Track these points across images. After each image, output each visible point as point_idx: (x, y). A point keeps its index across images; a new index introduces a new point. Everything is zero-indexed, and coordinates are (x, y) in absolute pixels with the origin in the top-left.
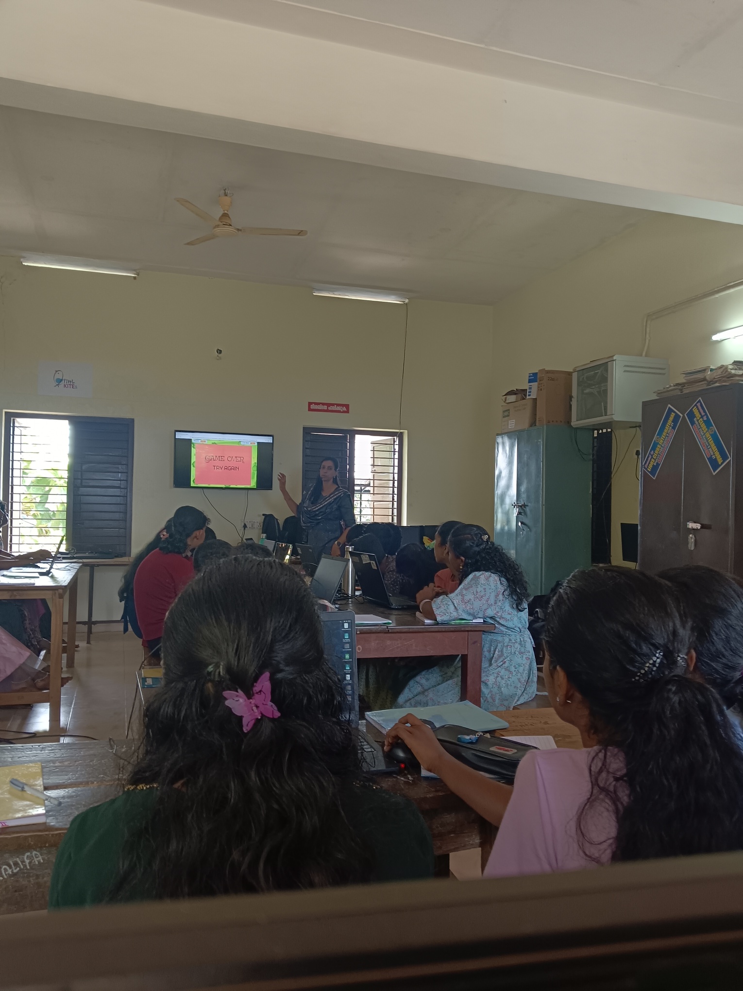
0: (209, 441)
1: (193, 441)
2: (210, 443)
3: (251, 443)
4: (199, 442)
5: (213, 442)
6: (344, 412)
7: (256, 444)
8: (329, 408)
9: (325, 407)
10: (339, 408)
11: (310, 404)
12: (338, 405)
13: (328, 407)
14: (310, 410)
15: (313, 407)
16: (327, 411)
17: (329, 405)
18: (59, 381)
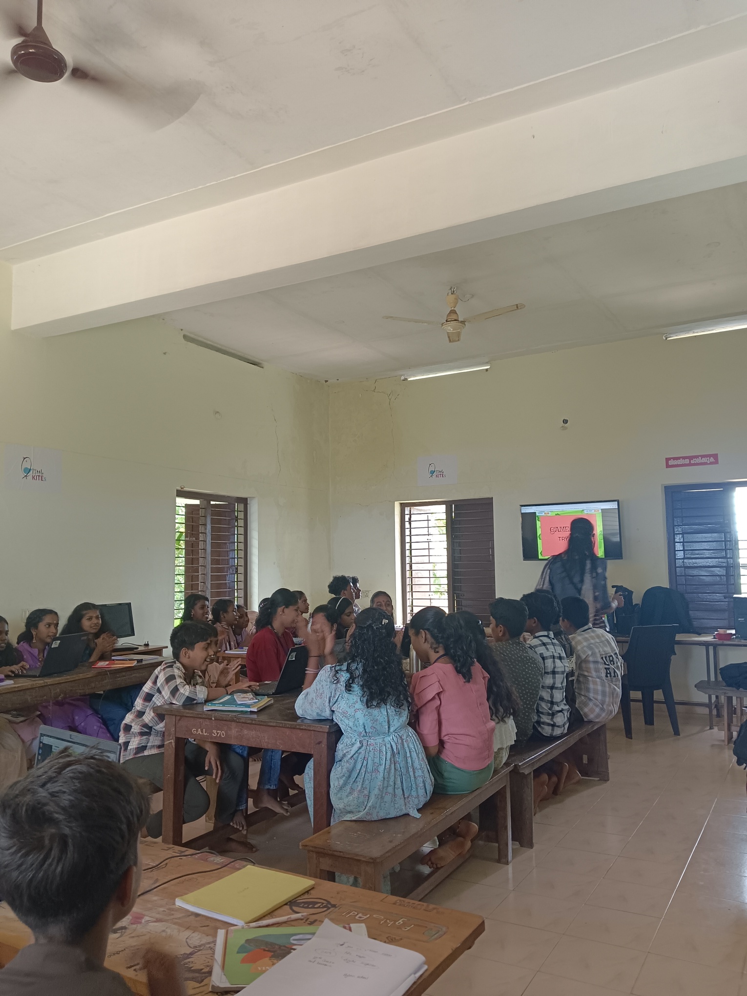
0: (552, 513)
1: (537, 514)
2: (553, 514)
3: (594, 511)
4: (543, 514)
5: (556, 513)
6: (711, 463)
7: (600, 511)
8: (692, 462)
9: (687, 461)
10: (704, 460)
11: (668, 460)
12: (703, 456)
13: (691, 461)
14: (668, 466)
15: (671, 462)
16: (690, 465)
17: (691, 458)
18: (432, 472)
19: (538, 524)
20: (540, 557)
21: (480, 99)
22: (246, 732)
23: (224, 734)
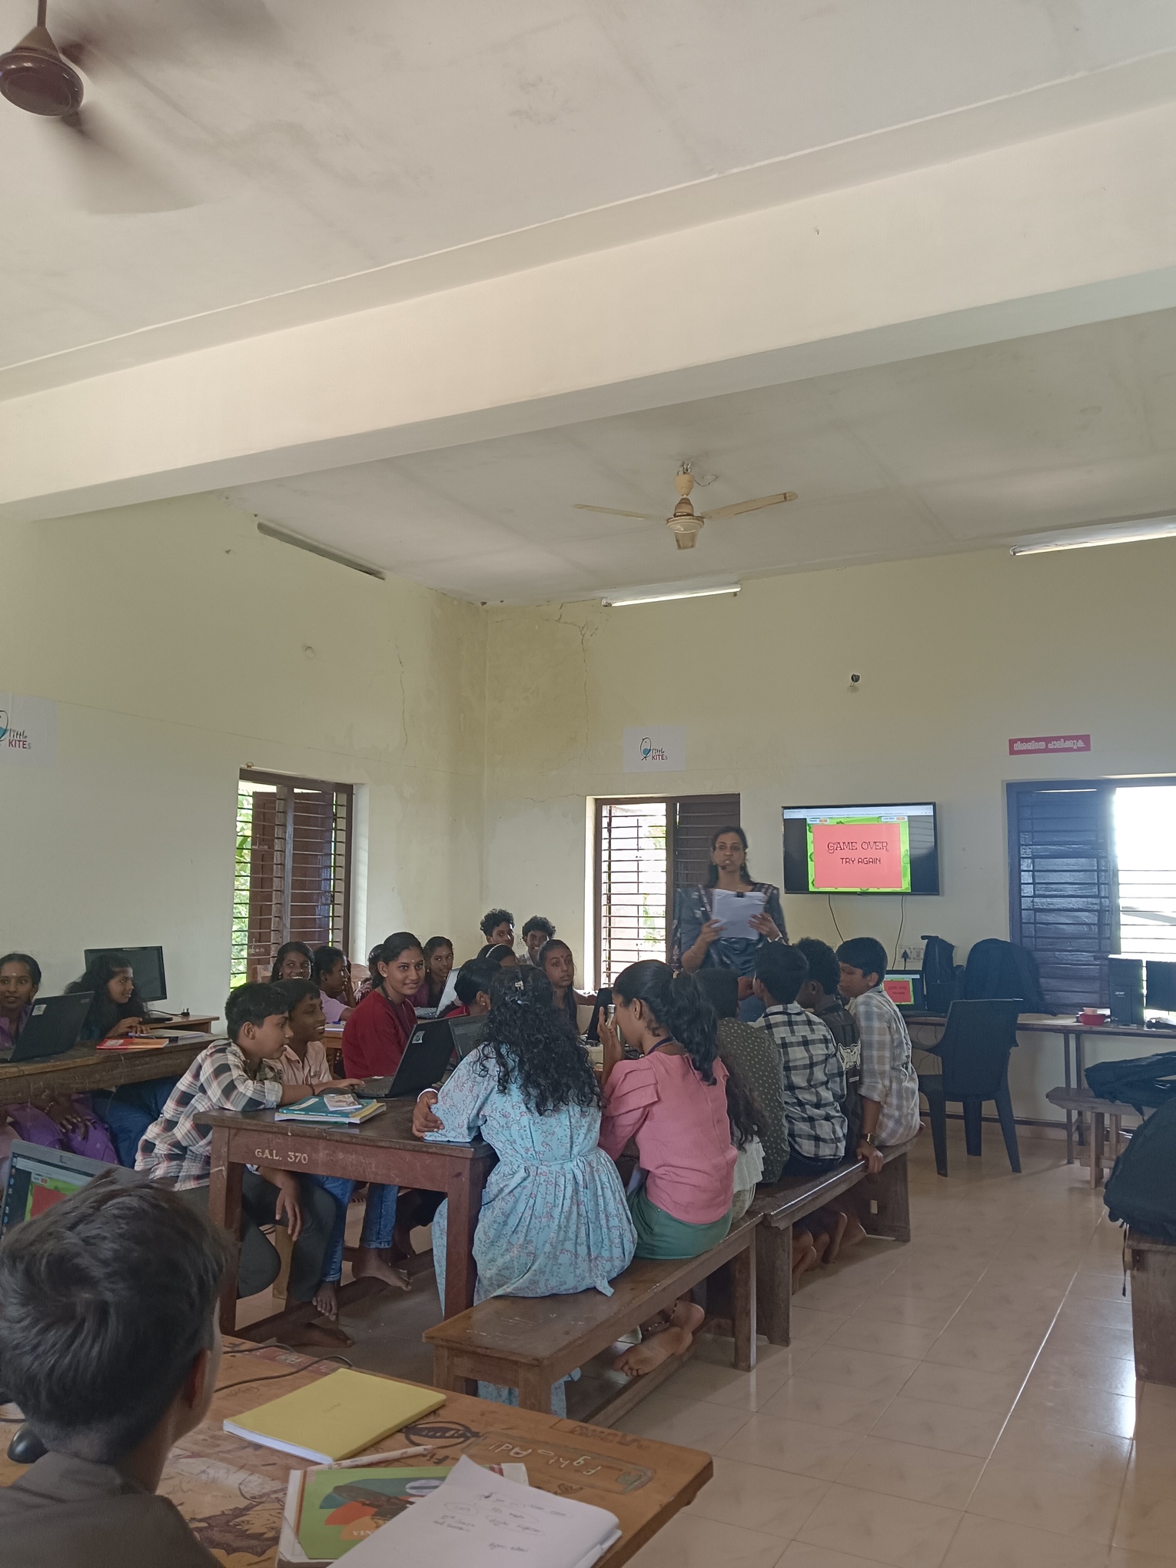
0: (832, 820)
1: (808, 822)
2: (834, 822)
3: (897, 819)
4: (818, 822)
5: (838, 820)
6: (1079, 749)
7: (906, 819)
8: (1050, 746)
9: (1042, 745)
10: (1069, 744)
11: (1012, 742)
12: (1066, 738)
13: (1048, 744)
14: (1012, 752)
15: (1018, 746)
16: (1046, 750)
17: (1048, 740)
18: (647, 752)
19: (810, 836)
20: (811, 888)
21: (735, 171)
22: (341, 1156)
23: (307, 1158)
